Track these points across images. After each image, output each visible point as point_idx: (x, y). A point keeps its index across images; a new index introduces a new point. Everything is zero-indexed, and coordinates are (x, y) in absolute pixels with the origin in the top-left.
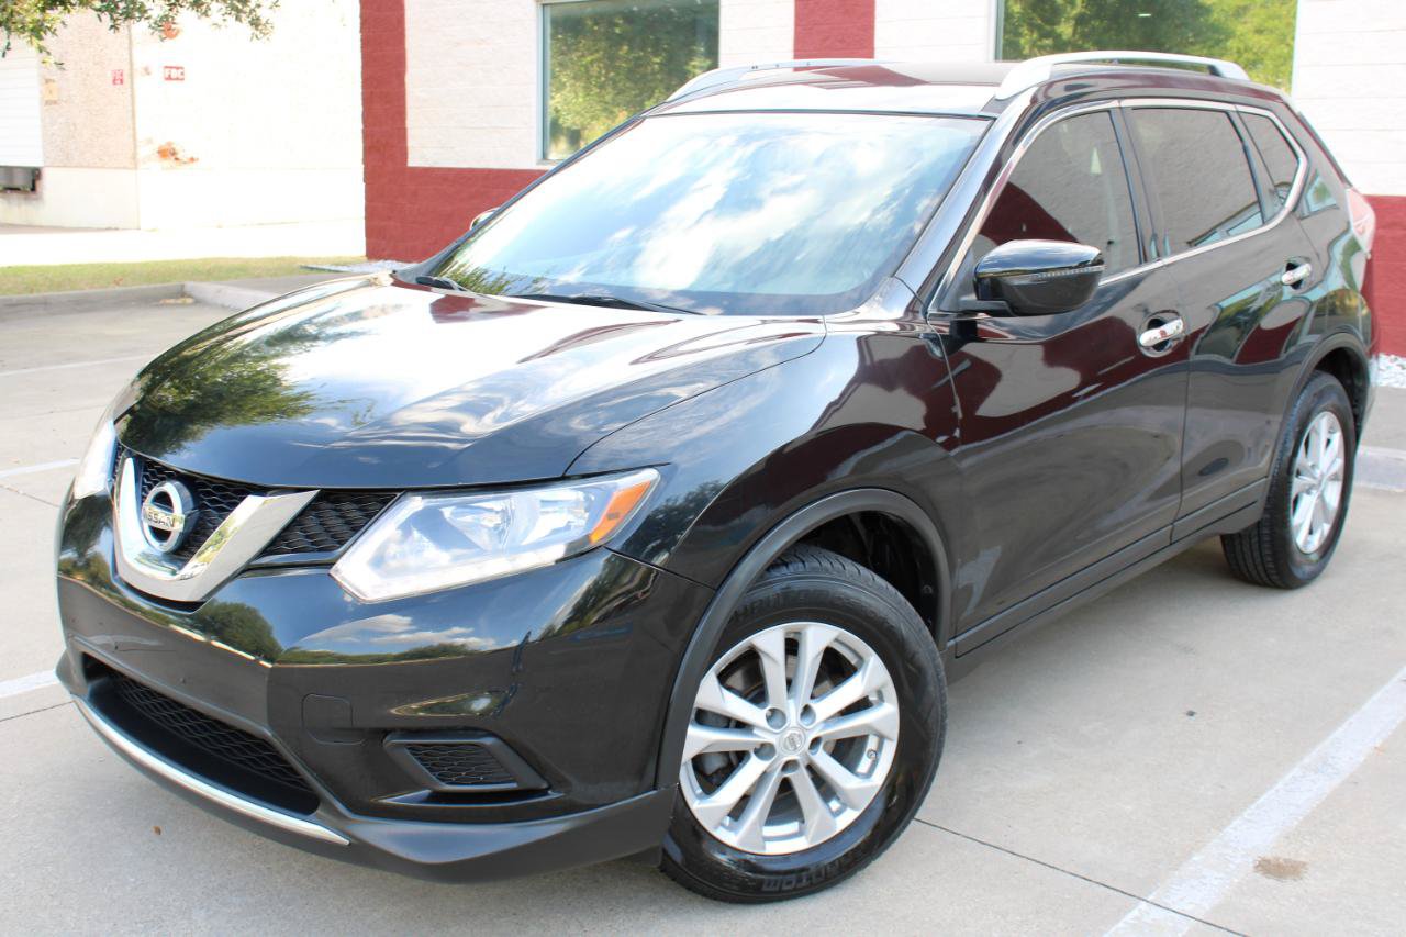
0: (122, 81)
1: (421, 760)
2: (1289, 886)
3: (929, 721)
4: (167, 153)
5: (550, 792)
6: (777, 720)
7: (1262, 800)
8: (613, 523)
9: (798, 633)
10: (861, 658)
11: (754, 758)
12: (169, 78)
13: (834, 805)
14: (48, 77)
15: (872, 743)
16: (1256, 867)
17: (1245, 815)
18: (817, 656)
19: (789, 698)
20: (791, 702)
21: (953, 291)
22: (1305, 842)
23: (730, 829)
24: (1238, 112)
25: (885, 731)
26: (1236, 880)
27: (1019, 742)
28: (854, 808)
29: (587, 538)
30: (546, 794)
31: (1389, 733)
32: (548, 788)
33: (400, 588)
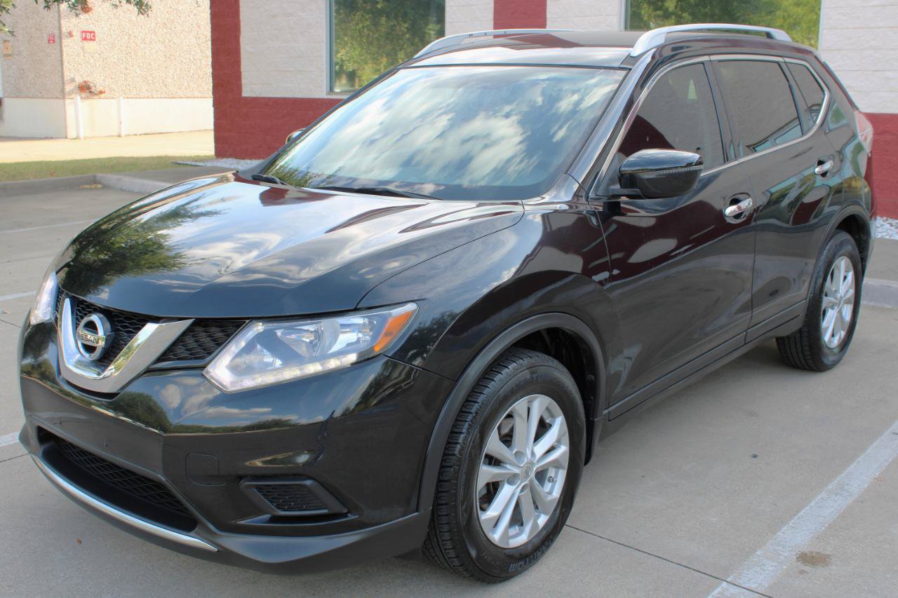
0: (54, 41)
1: (264, 495)
2: (819, 571)
4: (85, 88)
5: (349, 515)
7: (800, 514)
8: (389, 339)
11: (506, 485)
12: (85, 39)
14: (5, 39)
15: (551, 472)
16: (797, 558)
17: (791, 524)
21: (605, 183)
22: (830, 541)
24: (785, 62)
26: (785, 567)
27: (643, 477)
28: (547, 512)
29: (372, 349)
30: (346, 516)
31: (884, 468)
32: (348, 512)
33: (249, 383)
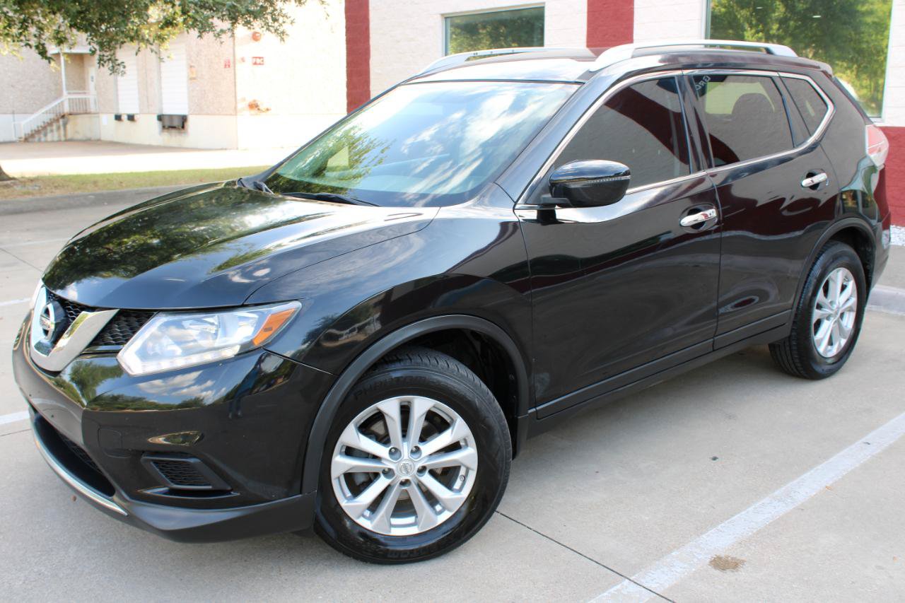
1: (161, 469)
2: (729, 576)
3: (497, 459)
5: (232, 492)
6: (397, 455)
7: (733, 518)
8: (268, 333)
9: (409, 402)
10: (452, 419)
11: (382, 477)
13: (438, 508)
15: (462, 472)
16: (711, 562)
17: (719, 527)
18: (422, 416)
19: (404, 441)
20: (405, 444)
21: (537, 191)
22: (751, 547)
23: (369, 518)
24: (780, 77)
25: (469, 465)
26: (694, 570)
27: (597, 472)
28: (449, 510)
29: (251, 342)
30: (230, 494)
31: (840, 477)
32: (232, 490)
33: (152, 367)
